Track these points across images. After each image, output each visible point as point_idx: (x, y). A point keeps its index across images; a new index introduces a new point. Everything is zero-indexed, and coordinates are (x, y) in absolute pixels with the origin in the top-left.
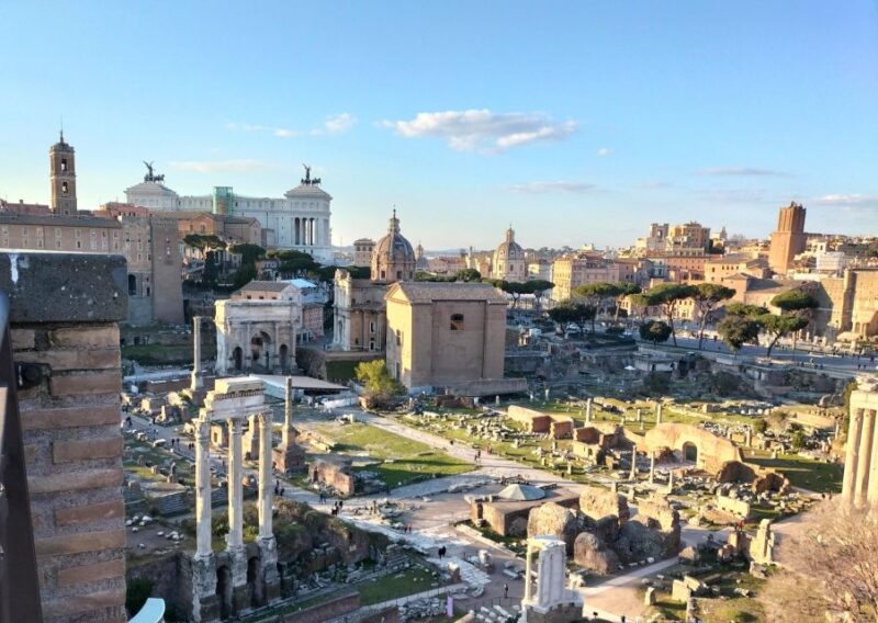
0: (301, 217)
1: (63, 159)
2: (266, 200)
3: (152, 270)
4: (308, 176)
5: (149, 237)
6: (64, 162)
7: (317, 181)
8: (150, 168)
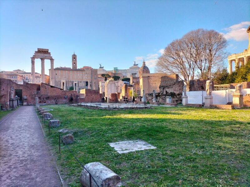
0: (133, 73)
1: (74, 57)
2: (125, 70)
3: (92, 80)
4: (135, 64)
5: (91, 73)
6: (74, 58)
7: (137, 65)
8: (101, 65)
